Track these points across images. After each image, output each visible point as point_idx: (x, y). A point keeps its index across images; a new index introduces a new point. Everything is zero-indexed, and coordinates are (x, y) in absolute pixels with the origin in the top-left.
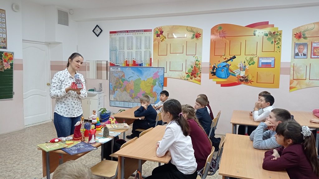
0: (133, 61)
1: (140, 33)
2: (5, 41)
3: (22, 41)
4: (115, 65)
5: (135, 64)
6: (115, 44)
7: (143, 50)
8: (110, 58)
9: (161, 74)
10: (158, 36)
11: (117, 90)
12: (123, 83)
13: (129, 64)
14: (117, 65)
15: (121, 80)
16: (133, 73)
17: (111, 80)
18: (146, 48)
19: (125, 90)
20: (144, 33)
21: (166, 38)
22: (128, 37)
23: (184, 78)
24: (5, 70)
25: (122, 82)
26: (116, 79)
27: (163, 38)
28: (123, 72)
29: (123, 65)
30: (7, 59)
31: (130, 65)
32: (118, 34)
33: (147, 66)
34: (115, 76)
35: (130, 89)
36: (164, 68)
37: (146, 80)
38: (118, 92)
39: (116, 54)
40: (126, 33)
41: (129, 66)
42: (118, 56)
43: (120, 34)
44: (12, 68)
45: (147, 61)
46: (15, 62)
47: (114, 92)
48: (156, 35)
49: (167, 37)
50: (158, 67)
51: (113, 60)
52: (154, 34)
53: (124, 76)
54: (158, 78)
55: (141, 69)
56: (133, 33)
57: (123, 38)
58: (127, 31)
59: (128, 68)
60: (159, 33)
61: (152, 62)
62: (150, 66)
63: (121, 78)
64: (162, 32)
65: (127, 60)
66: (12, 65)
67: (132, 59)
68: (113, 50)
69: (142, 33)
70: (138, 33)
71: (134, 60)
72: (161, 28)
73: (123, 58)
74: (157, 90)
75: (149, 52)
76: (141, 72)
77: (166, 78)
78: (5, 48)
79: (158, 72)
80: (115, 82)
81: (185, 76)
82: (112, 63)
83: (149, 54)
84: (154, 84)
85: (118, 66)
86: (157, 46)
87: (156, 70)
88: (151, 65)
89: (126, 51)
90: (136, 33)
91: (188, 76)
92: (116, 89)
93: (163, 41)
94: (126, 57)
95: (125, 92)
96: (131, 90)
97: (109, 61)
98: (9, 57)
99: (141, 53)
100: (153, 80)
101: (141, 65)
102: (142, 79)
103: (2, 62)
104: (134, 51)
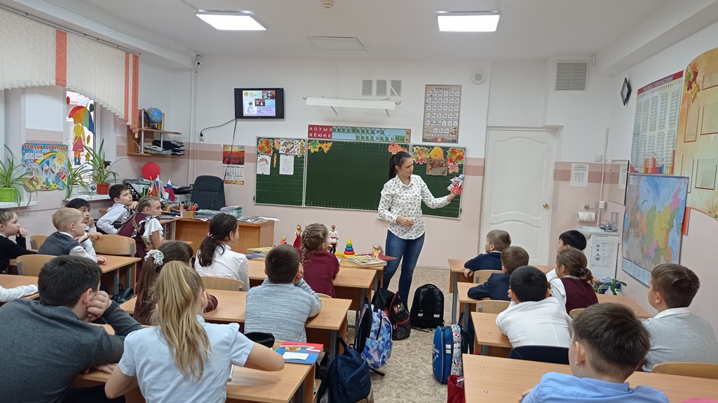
0: (653, 159)
1: (667, 85)
2: (456, 132)
3: (485, 128)
4: (634, 171)
5: (654, 167)
6: (639, 118)
9: (682, 195)
10: (689, 86)
11: (631, 233)
13: (648, 168)
14: (637, 169)
16: (648, 192)
17: (628, 208)
18: (670, 122)
20: (672, 83)
21: (699, 90)
22: (653, 99)
23: (714, 211)
24: (448, 174)
27: (696, 90)
29: (643, 171)
30: (454, 157)
31: (649, 171)
32: (644, 93)
33: (668, 172)
35: (642, 233)
36: (688, 178)
37: (662, 210)
39: (638, 143)
40: (652, 90)
42: (639, 148)
43: (646, 93)
44: (460, 171)
45: (669, 159)
46: (466, 163)
47: (628, 235)
48: (686, 86)
49: (701, 87)
50: (680, 177)
51: (634, 157)
52: (685, 82)
53: (638, 197)
54: (677, 207)
55: (658, 180)
56: (659, 88)
57: (648, 100)
58: (653, 85)
60: (692, 78)
61: (675, 160)
62: (671, 173)
64: (696, 75)
65: (647, 157)
68: (636, 134)
69: (669, 84)
70: (665, 85)
71: (654, 155)
72: (696, 62)
73: (643, 151)
74: (673, 242)
76: (657, 191)
77: (691, 210)
78: (455, 141)
79: (679, 190)
82: (632, 164)
83: (672, 138)
84: (671, 226)
87: (677, 185)
88: (673, 169)
89: (648, 133)
90: (663, 86)
94: (647, 149)
95: (637, 239)
97: (630, 162)
98: (458, 154)
99: (663, 138)
100: (670, 212)
101: (660, 170)
102: (658, 209)
103: (446, 162)
104: (656, 132)
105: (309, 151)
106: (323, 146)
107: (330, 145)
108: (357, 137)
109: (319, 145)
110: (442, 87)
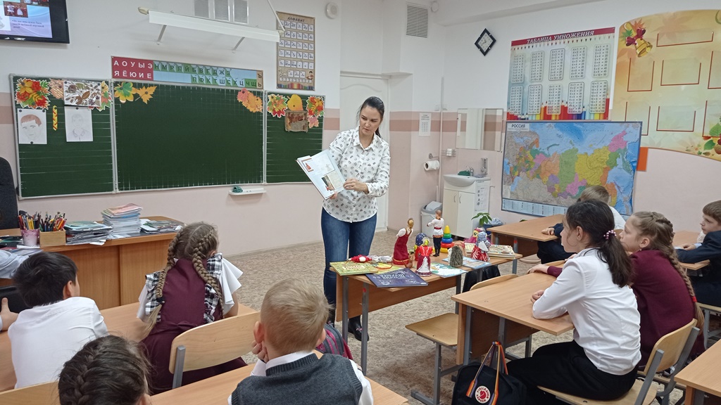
0: (563, 107)
1: (584, 38)
2: (312, 76)
3: (339, 74)
4: (518, 119)
5: (565, 114)
6: (521, 68)
7: (589, 78)
8: (508, 103)
9: (631, 138)
10: (631, 42)
11: (518, 176)
12: (534, 158)
13: (551, 116)
14: (523, 117)
15: (529, 152)
16: (560, 136)
17: (508, 153)
18: (596, 73)
19: (538, 175)
20: (593, 37)
21: (651, 46)
22: (552, 51)
23: (696, 149)
24: (309, 129)
25: (531, 158)
26: (518, 150)
27: (644, 46)
28: (534, 133)
29: (538, 118)
30: (313, 109)
31: (553, 118)
32: (531, 45)
33: (597, 118)
34: (517, 142)
35: (549, 174)
36: (641, 123)
37: (590, 152)
38: (521, 179)
39: (522, 92)
40: (550, 42)
41: (550, 119)
42: (526, 97)
43: (534, 45)
44: (321, 125)
45: (598, 106)
46: (326, 115)
47: (513, 178)
48: (624, 42)
49: (654, 44)
50: (625, 122)
51: (516, 106)
52: (620, 37)
53: (537, 142)
54: (622, 148)
55: (579, 126)
56: (566, 40)
57: (542, 53)
58: (553, 37)
59: (547, 124)
60: (635, 35)
61: (611, 107)
62: (605, 118)
63: (530, 147)
64: (641, 33)
65: (547, 105)
66: (321, 120)
67: (560, 102)
68: (516, 83)
69: (588, 38)
70: (579, 39)
71: (564, 104)
72: (640, 22)
73: (537, 100)
74: (617, 178)
75: (603, 84)
76: (579, 135)
77: (646, 150)
78: (311, 88)
79: (624, 133)
80: (515, 157)
81: (699, 146)
82: (512, 112)
83: (603, 88)
84: (611, 164)
85: (525, 119)
86: (625, 69)
87: (619, 129)
88: (606, 115)
89: (546, 83)
90: (575, 39)
91: (711, 144)
92: (517, 173)
93: (644, 56)
94: (545, 97)
95: (536, 180)
96: (552, 175)
97: (506, 110)
98: (317, 104)
99: (582, 88)
100: (609, 153)
101: (579, 116)
102: (581, 151)
103: (305, 114)
104: (565, 83)
105: (117, 100)
106: (141, 92)
107: (152, 90)
108: (193, 79)
109: (134, 91)
110: (295, 18)
